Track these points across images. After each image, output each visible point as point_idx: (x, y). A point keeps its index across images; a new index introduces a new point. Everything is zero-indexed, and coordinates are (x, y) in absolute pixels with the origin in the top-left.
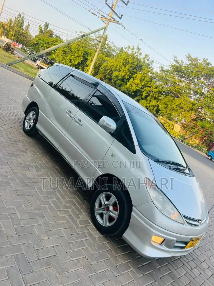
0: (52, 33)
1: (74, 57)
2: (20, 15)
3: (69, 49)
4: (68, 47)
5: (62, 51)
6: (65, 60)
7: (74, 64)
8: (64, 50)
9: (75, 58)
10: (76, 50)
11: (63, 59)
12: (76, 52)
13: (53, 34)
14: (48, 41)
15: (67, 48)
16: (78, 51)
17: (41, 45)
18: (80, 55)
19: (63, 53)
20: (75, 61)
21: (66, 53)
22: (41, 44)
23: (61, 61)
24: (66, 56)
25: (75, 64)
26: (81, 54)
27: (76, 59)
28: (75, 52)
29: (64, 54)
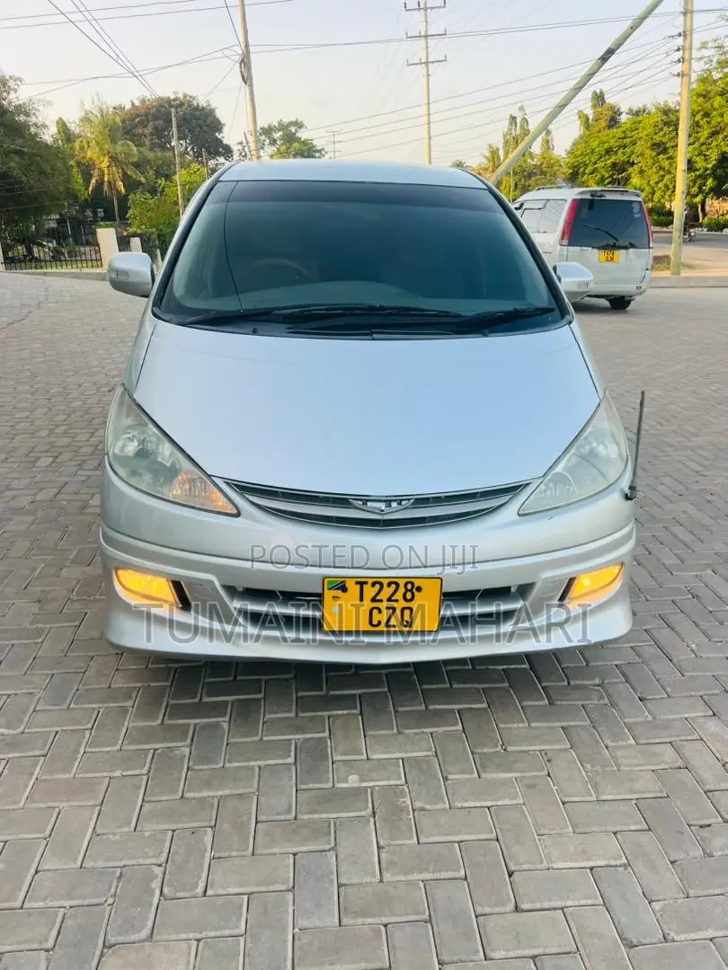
0: (615, 113)
1: (697, 145)
2: (513, 119)
3: (671, 129)
4: (665, 124)
5: (648, 152)
6: (669, 172)
7: (706, 169)
8: (655, 144)
9: (704, 148)
10: (698, 117)
11: (662, 173)
12: (702, 123)
13: (621, 114)
14: (606, 146)
15: (665, 129)
16: (707, 115)
17: (590, 168)
18: (719, 123)
19: (654, 154)
20: (705, 156)
21: (665, 151)
22: (586, 165)
23: (657, 183)
24: (668, 159)
25: (710, 166)
26: (719, 119)
27: (708, 150)
28: (698, 126)
29: (659, 154)
